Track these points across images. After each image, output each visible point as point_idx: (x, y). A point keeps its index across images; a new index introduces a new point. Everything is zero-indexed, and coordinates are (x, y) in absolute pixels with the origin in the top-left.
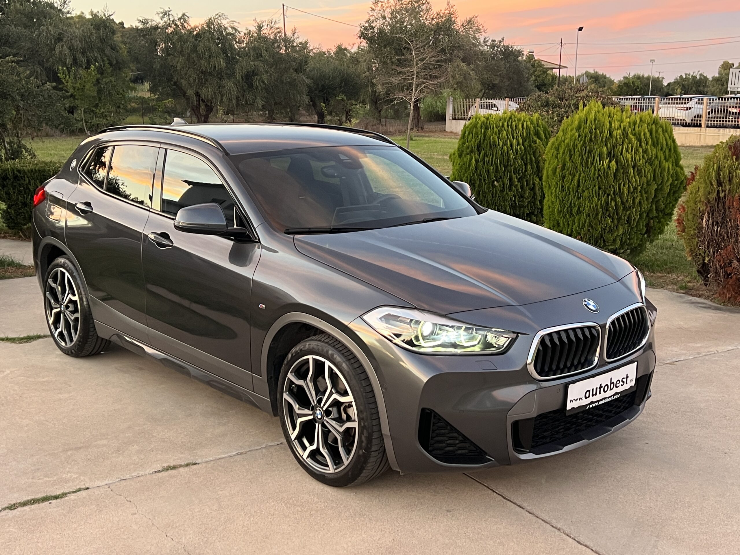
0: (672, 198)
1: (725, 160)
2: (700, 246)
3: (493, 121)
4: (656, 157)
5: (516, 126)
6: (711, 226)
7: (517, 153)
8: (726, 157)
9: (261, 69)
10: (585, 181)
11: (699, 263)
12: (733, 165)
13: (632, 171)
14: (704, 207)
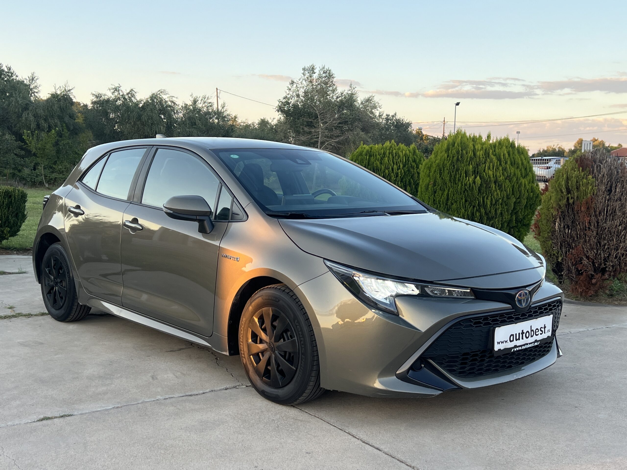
0: (529, 210)
1: (572, 171)
2: (554, 247)
3: (375, 150)
4: (515, 174)
5: (396, 153)
6: (562, 229)
8: (573, 169)
10: (453, 195)
11: (553, 262)
12: (580, 175)
13: (494, 186)
14: (557, 213)
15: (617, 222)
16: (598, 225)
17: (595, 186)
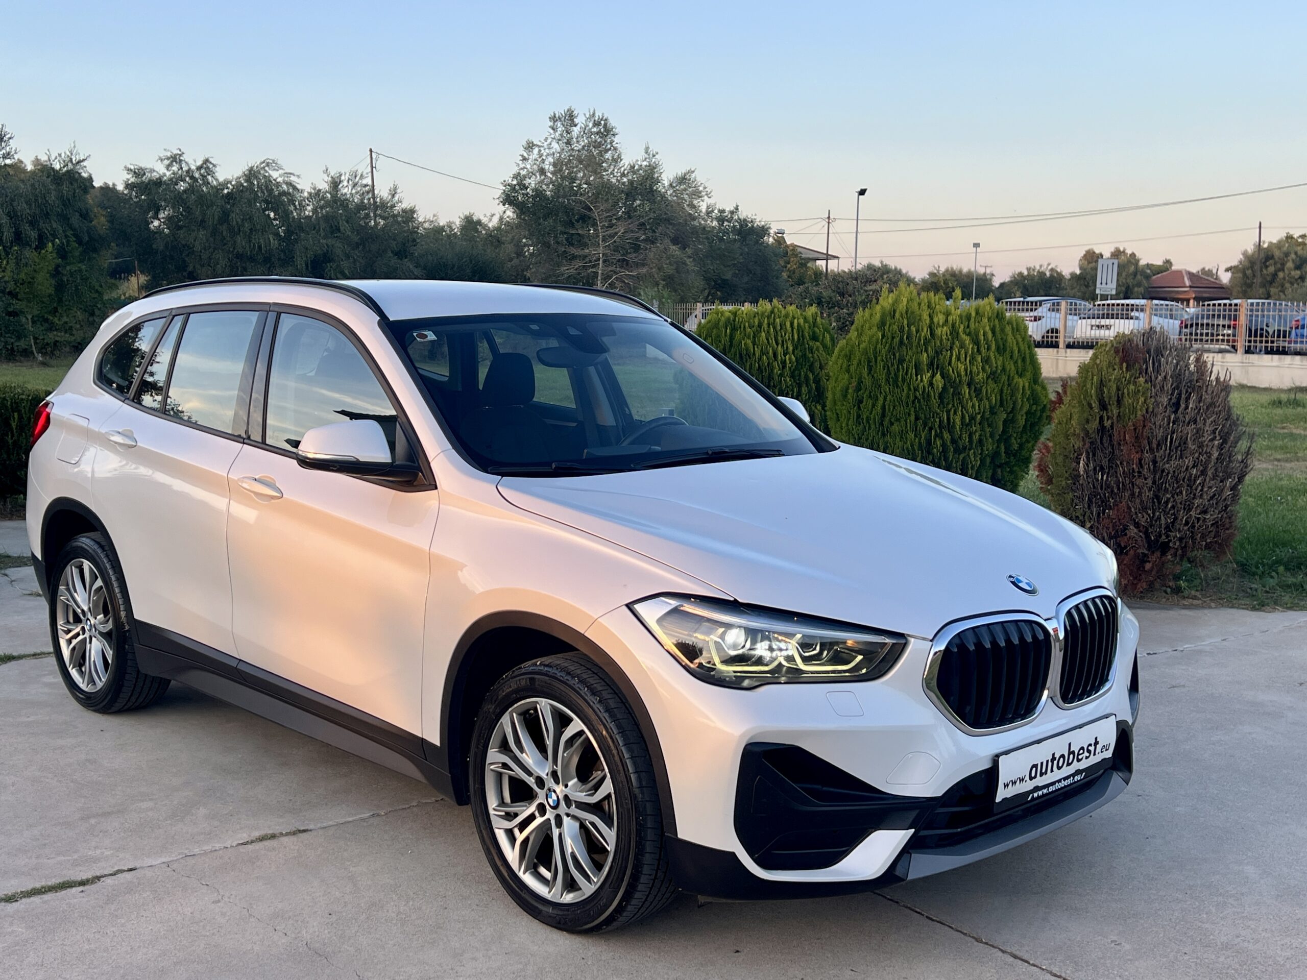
0: (1029, 434)
1: (1110, 370)
2: (1077, 505)
3: (743, 318)
4: (1004, 370)
5: (781, 325)
6: (1091, 473)
7: (784, 367)
8: (1110, 365)
9: (338, 252)
10: (894, 408)
12: (1123, 377)
13: (967, 391)
14: (1081, 444)
15: (1189, 461)
16: (1155, 467)
17: (1151, 397)
